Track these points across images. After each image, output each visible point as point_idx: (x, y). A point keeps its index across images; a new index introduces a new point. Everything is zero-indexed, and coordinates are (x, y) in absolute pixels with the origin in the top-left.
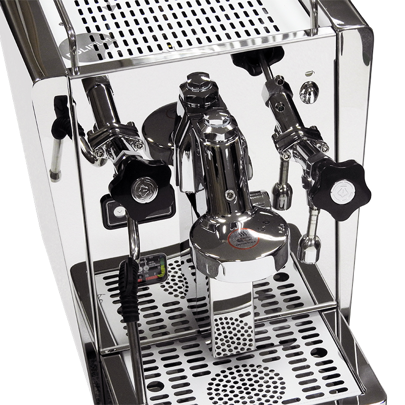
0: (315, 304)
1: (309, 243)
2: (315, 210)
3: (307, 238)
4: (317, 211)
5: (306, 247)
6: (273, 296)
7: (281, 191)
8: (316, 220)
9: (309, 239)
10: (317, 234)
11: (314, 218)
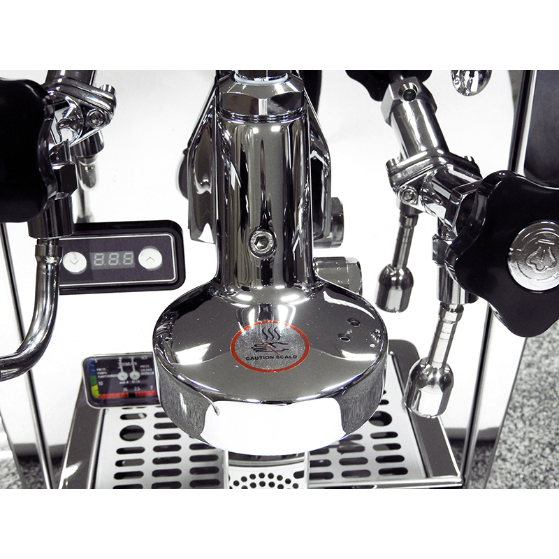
0: (427, 476)
1: (431, 376)
2: (452, 311)
3: (428, 366)
4: (455, 315)
5: (423, 384)
6: (361, 449)
7: (394, 279)
8: (450, 331)
9: (432, 368)
10: (448, 362)
11: (447, 328)
